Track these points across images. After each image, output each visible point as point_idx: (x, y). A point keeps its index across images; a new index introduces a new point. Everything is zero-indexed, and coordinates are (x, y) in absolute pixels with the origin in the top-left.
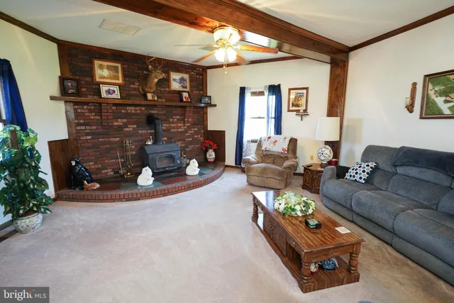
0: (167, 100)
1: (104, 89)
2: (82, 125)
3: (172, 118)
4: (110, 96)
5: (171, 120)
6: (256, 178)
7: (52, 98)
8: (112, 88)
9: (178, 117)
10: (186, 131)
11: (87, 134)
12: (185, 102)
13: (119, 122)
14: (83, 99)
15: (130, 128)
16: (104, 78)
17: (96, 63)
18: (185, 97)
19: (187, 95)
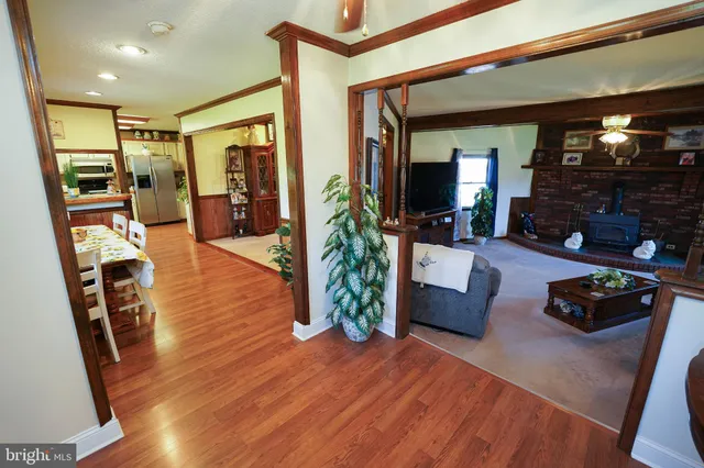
0: (652, 165)
1: (567, 156)
2: (543, 187)
3: (657, 186)
4: (571, 163)
7: (523, 167)
8: (575, 155)
9: (669, 186)
10: (681, 205)
11: (546, 195)
12: (682, 166)
13: (579, 187)
14: (547, 167)
15: (590, 194)
16: (572, 146)
17: (568, 134)
18: (685, 160)
19: (691, 156)
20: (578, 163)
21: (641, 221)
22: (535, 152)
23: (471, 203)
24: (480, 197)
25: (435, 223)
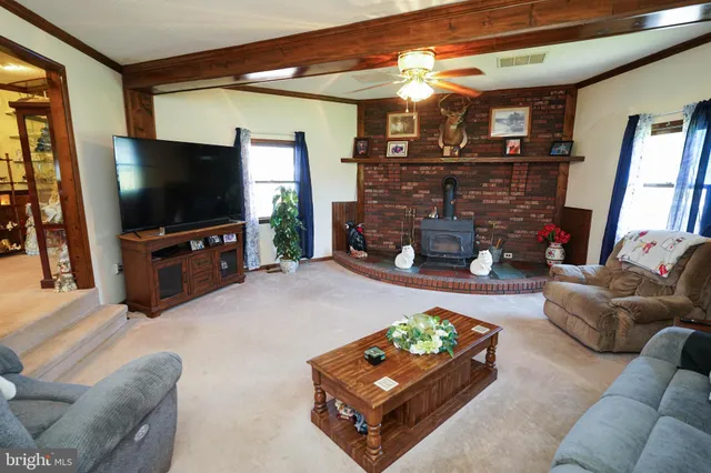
0: (481, 155)
1: (391, 145)
2: (370, 187)
3: (488, 182)
4: (396, 155)
5: (485, 185)
6: (557, 308)
7: (343, 160)
8: (401, 144)
9: (500, 181)
10: (513, 204)
11: (374, 199)
12: (509, 155)
13: (410, 186)
14: (372, 160)
15: (421, 195)
16: (397, 133)
17: (391, 116)
18: (511, 148)
19: (517, 143)
20: (403, 154)
21: (475, 227)
22: (357, 140)
23: (268, 212)
24: (280, 201)
25: (196, 245)
